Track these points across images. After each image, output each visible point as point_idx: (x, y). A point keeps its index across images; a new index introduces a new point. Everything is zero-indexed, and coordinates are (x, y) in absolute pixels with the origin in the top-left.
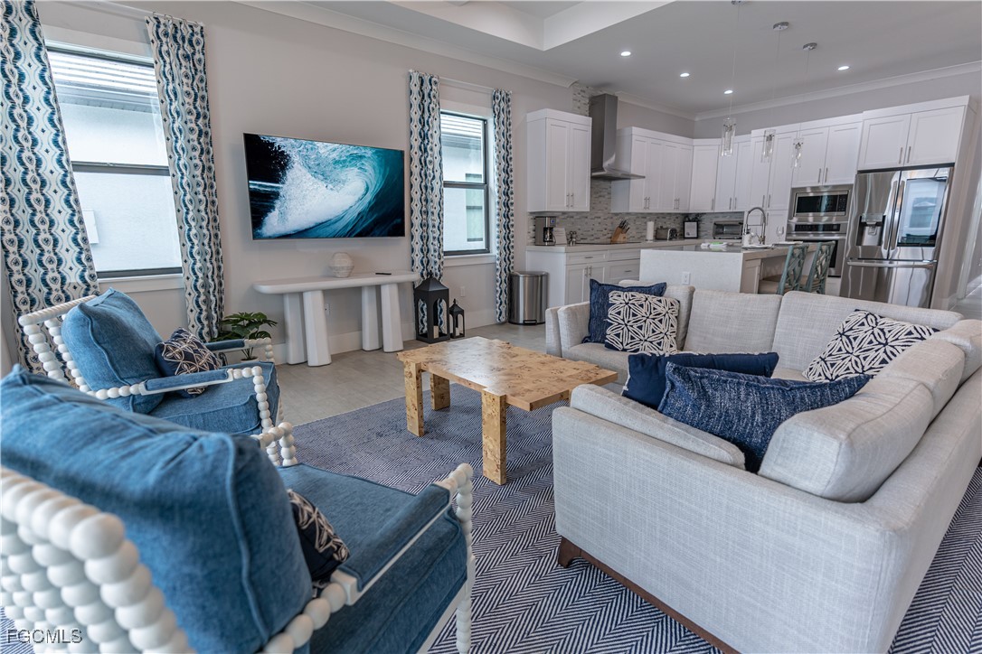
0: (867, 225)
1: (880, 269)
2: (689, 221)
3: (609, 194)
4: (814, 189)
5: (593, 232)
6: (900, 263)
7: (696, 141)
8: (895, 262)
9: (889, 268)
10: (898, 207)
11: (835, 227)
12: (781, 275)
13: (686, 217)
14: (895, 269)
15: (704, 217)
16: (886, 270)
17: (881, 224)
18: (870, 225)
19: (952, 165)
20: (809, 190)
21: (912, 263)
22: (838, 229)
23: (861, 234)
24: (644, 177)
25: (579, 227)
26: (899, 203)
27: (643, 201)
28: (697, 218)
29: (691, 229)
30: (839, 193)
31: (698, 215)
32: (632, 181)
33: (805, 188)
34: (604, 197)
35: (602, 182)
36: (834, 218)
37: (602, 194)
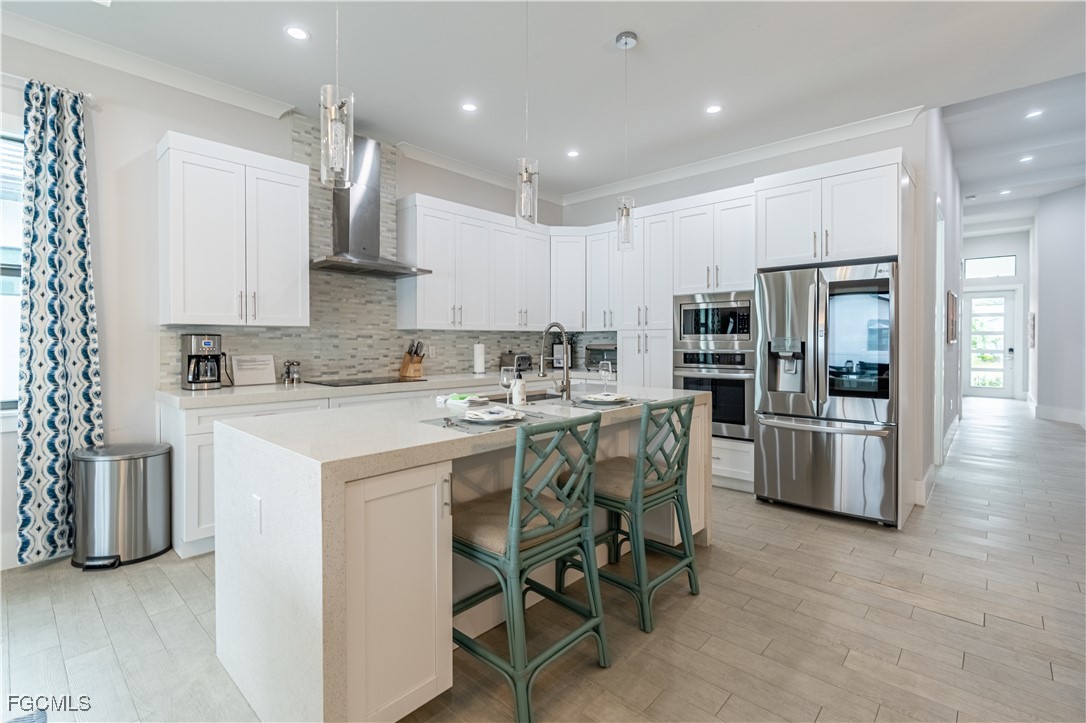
0: (780, 357)
1: (816, 434)
2: (561, 343)
3: (392, 298)
5: (353, 362)
6: (846, 426)
7: (553, 230)
8: (838, 424)
9: (829, 434)
10: (821, 328)
11: (739, 359)
12: (509, 491)
13: (557, 338)
14: (838, 437)
15: (581, 337)
16: (825, 436)
17: (800, 356)
18: (785, 358)
19: (894, 259)
21: (861, 427)
22: (742, 363)
23: (774, 371)
24: (431, 272)
25: (317, 353)
26: (822, 321)
27: (450, 312)
28: (572, 339)
30: (738, 305)
31: (573, 334)
32: (418, 277)
33: (693, 296)
34: (380, 302)
35: (375, 280)
36: (735, 343)
37: (373, 298)
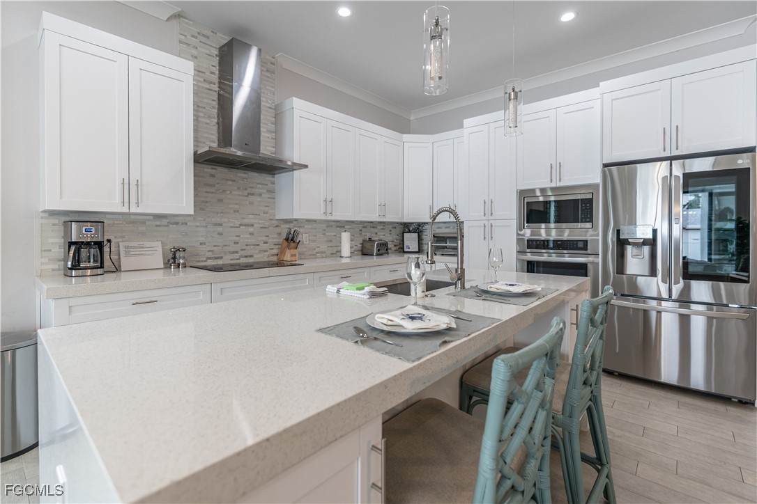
0: (629, 244)
2: (409, 232)
3: (271, 191)
4: (543, 190)
5: (236, 248)
7: (406, 137)
10: (676, 216)
11: (581, 245)
13: (406, 227)
15: (425, 227)
17: (652, 242)
18: (634, 244)
19: (751, 150)
20: (538, 194)
22: (585, 249)
23: (621, 256)
25: (202, 239)
27: (322, 204)
28: (418, 229)
29: (411, 241)
30: (579, 197)
31: (420, 225)
32: (295, 172)
33: (533, 191)
34: (260, 195)
35: (256, 174)
37: (254, 191)
